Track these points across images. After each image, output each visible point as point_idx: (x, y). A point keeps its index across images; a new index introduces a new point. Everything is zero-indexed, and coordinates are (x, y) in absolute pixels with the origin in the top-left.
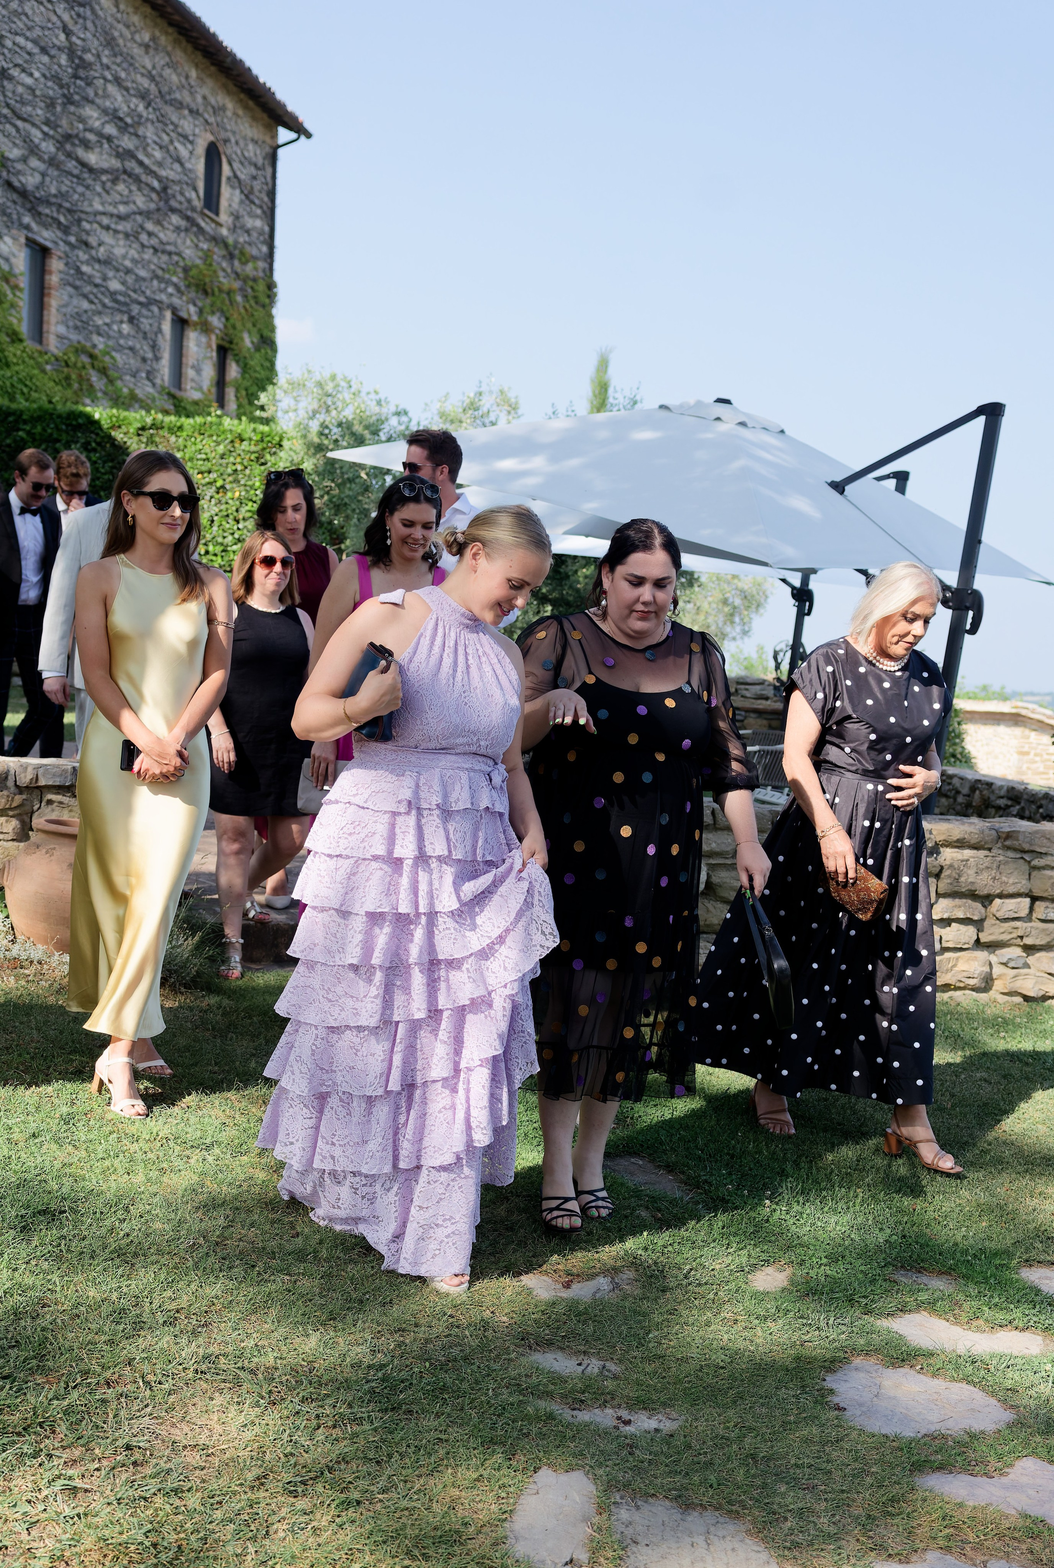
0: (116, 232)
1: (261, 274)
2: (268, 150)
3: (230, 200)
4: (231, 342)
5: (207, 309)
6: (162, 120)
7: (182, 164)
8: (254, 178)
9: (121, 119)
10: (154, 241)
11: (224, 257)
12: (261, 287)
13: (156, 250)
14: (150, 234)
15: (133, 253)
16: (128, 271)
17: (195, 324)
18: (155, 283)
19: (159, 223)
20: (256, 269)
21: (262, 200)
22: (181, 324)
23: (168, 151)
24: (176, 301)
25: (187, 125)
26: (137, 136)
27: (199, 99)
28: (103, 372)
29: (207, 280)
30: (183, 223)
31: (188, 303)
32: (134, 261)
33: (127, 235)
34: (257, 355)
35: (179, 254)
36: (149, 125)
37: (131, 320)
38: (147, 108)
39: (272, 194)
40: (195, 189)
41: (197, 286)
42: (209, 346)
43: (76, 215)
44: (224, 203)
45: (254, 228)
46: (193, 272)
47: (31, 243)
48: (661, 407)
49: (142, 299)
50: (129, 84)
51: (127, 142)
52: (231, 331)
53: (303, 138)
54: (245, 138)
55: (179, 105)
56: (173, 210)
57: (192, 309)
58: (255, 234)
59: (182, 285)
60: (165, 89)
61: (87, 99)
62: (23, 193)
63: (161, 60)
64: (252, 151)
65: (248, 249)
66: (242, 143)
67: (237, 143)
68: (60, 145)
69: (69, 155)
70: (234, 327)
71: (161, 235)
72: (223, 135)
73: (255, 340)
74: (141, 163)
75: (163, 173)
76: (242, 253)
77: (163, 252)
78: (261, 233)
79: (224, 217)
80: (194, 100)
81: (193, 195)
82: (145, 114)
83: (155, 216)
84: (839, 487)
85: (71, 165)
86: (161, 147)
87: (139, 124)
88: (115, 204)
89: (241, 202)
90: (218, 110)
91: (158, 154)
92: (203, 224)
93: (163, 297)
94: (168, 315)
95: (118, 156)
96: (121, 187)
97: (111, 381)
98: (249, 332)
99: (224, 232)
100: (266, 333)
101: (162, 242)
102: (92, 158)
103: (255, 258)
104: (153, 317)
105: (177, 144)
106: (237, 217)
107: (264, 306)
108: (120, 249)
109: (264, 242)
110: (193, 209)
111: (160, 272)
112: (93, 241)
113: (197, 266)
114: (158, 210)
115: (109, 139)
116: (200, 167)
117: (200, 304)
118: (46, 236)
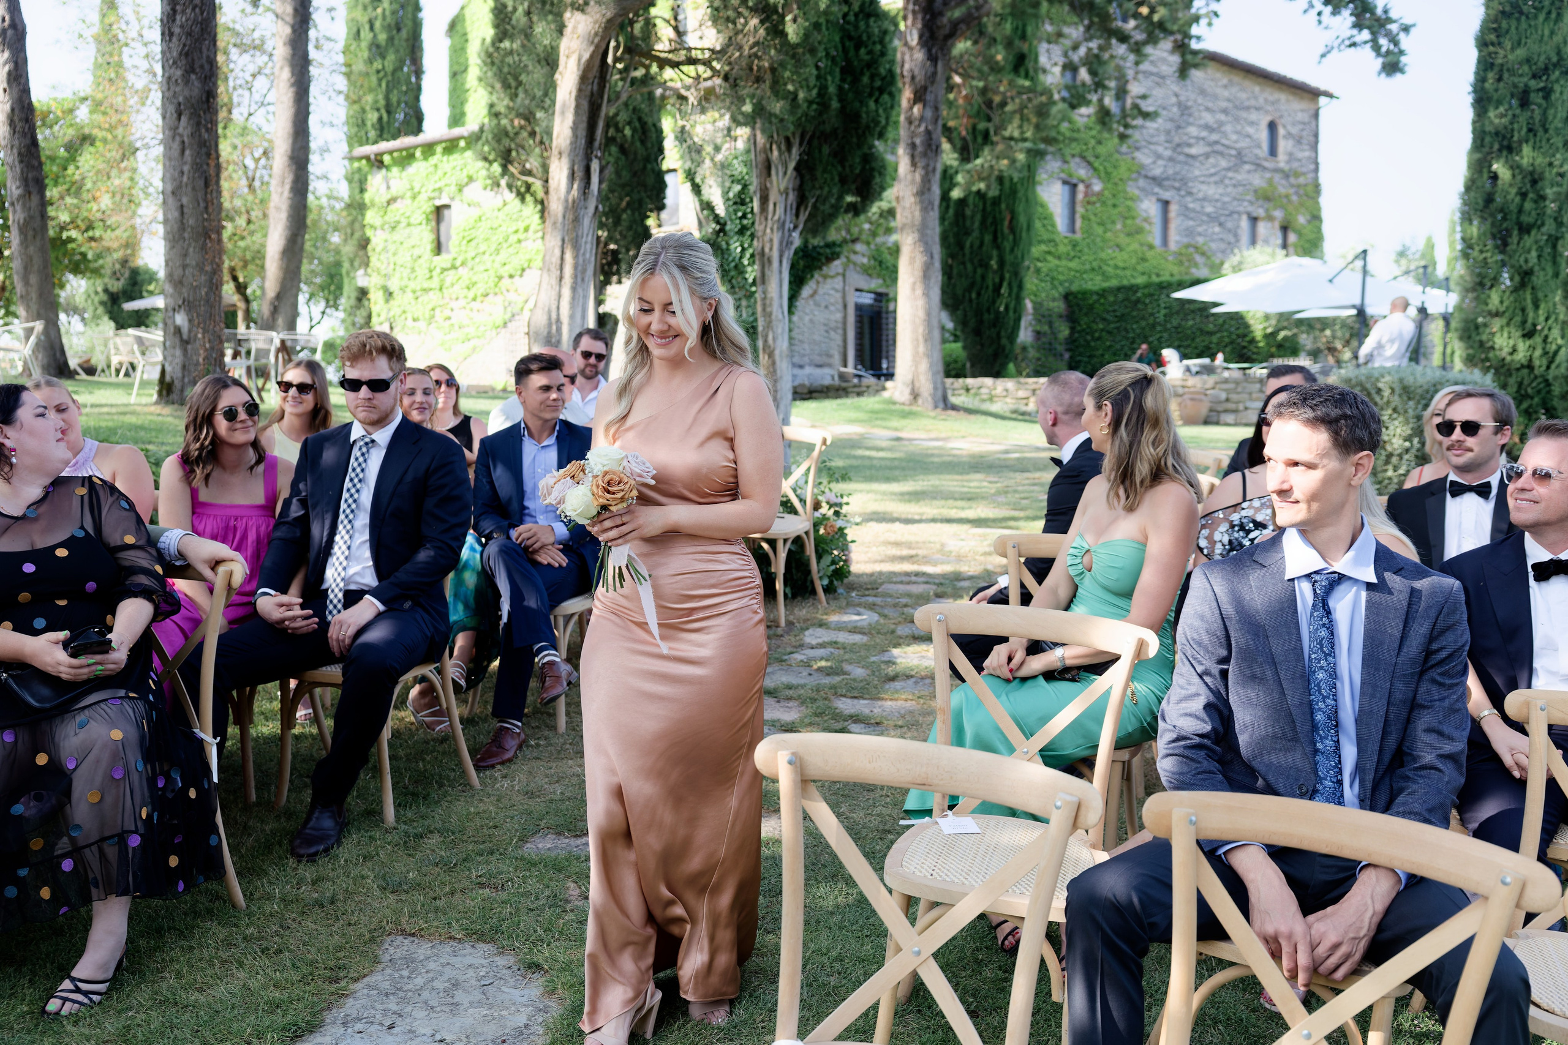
0: (1209, 183)
1: (1310, 181)
2: (1312, 112)
3: (1286, 146)
4: (1290, 223)
5: (1271, 208)
6: (1237, 119)
7: (1251, 137)
8: (1302, 130)
9: (1210, 127)
10: (1234, 182)
11: (1282, 178)
12: (1310, 188)
13: (1235, 186)
14: (1231, 179)
15: (1220, 191)
16: (1217, 201)
17: (1263, 219)
18: (1235, 202)
19: (1236, 171)
20: (1306, 179)
21: (1308, 141)
22: (1254, 220)
23: (1241, 134)
24: (1250, 209)
25: (1253, 116)
26: (1220, 132)
27: (1262, 101)
28: (1203, 254)
29: (1270, 193)
30: (1252, 167)
31: (1258, 208)
32: (1221, 194)
33: (1216, 183)
35: (1250, 184)
36: (1228, 124)
37: (1221, 224)
38: (1226, 116)
39: (1316, 136)
40: (1260, 148)
41: (1263, 198)
42: (1272, 228)
43: (1184, 181)
44: (1281, 150)
45: (1304, 157)
46: (1260, 191)
47: (1159, 200)
49: (1227, 213)
50: (1215, 108)
51: (1214, 137)
52: (1289, 217)
53: (1332, 100)
54: (1295, 111)
55: (1248, 108)
56: (1246, 163)
58: (1304, 160)
59: (1253, 199)
60: (1238, 103)
61: (1189, 124)
62: (1154, 179)
63: (1234, 90)
64: (1300, 116)
65: (1300, 170)
66: (1293, 114)
67: (1290, 115)
68: (1174, 150)
69: (1180, 153)
70: (1291, 214)
71: (1238, 177)
72: (1280, 114)
73: (1308, 218)
74: (1223, 145)
75: (1238, 145)
76: (1295, 173)
77: (1240, 185)
78: (1309, 158)
79: (1282, 157)
80: (1258, 103)
81: (1259, 151)
82: (1225, 120)
83: (1234, 169)
85: (1181, 158)
86: (1236, 133)
87: (1222, 126)
88: (1208, 170)
89: (1294, 146)
90: (1275, 103)
91: (1234, 137)
92: (1266, 164)
93: (1241, 209)
94: (1245, 217)
95: (1209, 145)
96: (1211, 160)
97: (1208, 258)
98: (1302, 214)
99: (1282, 165)
100: (1314, 213)
101: (1238, 181)
102: (1193, 151)
103: (1304, 174)
104: (1235, 220)
105: (1247, 128)
106: (1291, 155)
107: (1312, 198)
108: (1211, 191)
109: (1310, 163)
110: (1259, 159)
111: (1238, 197)
112: (1195, 190)
113: (1263, 188)
114: (1235, 165)
115: (1203, 139)
116: (1264, 135)
117: (1266, 207)
118: (1166, 195)
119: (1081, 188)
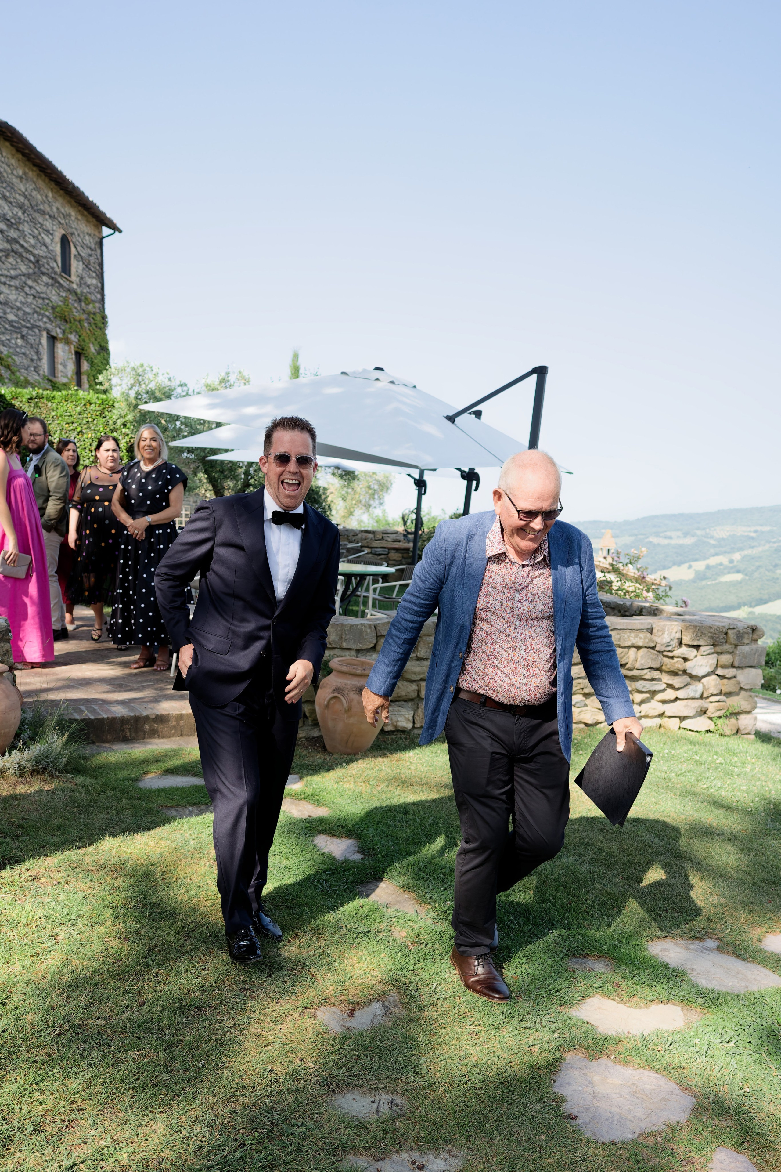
0: (10, 286)
1: (98, 311)
2: (97, 239)
3: (77, 268)
4: (83, 350)
5: (68, 331)
6: (33, 221)
7: (47, 247)
8: (90, 255)
9: (8, 220)
10: (33, 292)
11: (75, 300)
12: (98, 318)
13: (35, 297)
14: (30, 287)
15: (21, 298)
16: (19, 309)
17: (61, 339)
18: (35, 315)
19: (35, 281)
20: (95, 308)
21: (95, 268)
22: (52, 339)
23: (38, 239)
24: (49, 326)
25: (48, 224)
26: (19, 230)
27: (55, 210)
28: (8, 367)
29: (66, 314)
30: (50, 281)
31: (56, 327)
32: (21, 302)
33: (17, 288)
34: (99, 357)
35: (48, 299)
36: (26, 224)
37: (23, 337)
38: (23, 214)
39: (101, 265)
40: (56, 261)
41: (61, 317)
42: (70, 352)
44: (73, 270)
45: (92, 284)
46: (58, 309)
48: (343, 373)
49: (28, 325)
50: (12, 200)
51: (13, 234)
52: (83, 343)
53: (117, 233)
54: (83, 233)
55: (43, 213)
56: (43, 274)
57: (59, 331)
58: (93, 288)
59: (51, 316)
60: (34, 203)
63: (30, 186)
64: (88, 240)
65: (89, 296)
66: (81, 235)
67: (79, 235)
70: (84, 341)
71: (37, 288)
72: (70, 230)
73: (97, 348)
74: (22, 246)
75: (36, 252)
76: (86, 298)
77: (39, 298)
78: (96, 287)
79: (74, 278)
80: (52, 210)
81: (55, 265)
82: (22, 217)
83: (33, 277)
84: (451, 419)
86: (34, 237)
87: (20, 223)
88: (8, 270)
89: (84, 269)
90: (66, 216)
91: (32, 241)
92: (62, 282)
93: (41, 324)
94: (45, 334)
95: (8, 241)
96: (11, 260)
97: (13, 373)
98: (93, 343)
99: (75, 286)
100: (103, 344)
101: (37, 292)
103: (93, 302)
104: (36, 335)
105: (43, 235)
106: (82, 278)
107: (100, 329)
108: (12, 296)
109: (98, 293)
110: (55, 273)
111: (38, 310)
113: (60, 306)
114: (35, 273)
116: (58, 249)
117: (63, 328)
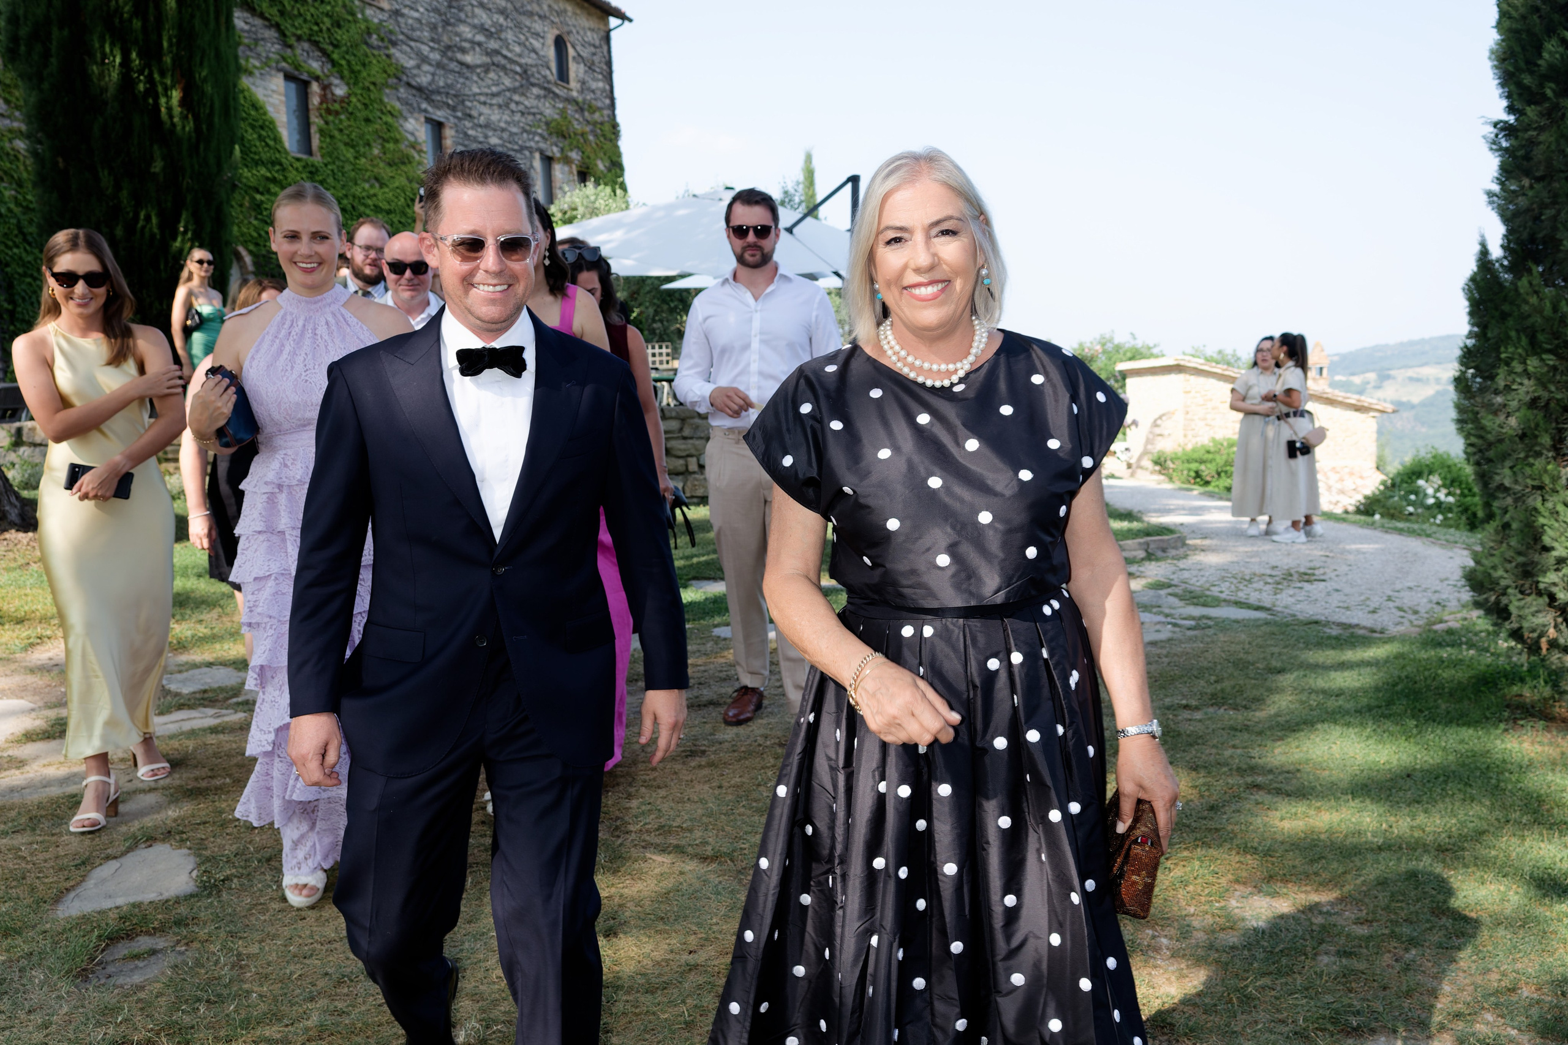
0: (491, 105)
1: (606, 119)
2: (602, 34)
3: (577, 72)
4: (588, 168)
5: (567, 148)
6: (519, 26)
7: (537, 53)
8: (594, 54)
9: (487, 30)
10: (521, 107)
11: (576, 111)
12: (607, 128)
13: (523, 114)
14: (517, 103)
15: (506, 117)
16: (503, 130)
17: (559, 160)
18: (525, 135)
19: (523, 94)
20: (602, 116)
21: (601, 68)
22: (548, 161)
23: (525, 46)
24: (542, 145)
25: (538, 26)
26: (500, 39)
27: (545, 7)
29: (564, 128)
30: (542, 92)
31: (551, 145)
32: (507, 122)
33: (500, 106)
34: (609, 175)
35: (541, 114)
36: (509, 31)
38: (506, 19)
39: (609, 63)
40: (549, 68)
41: (557, 133)
42: (571, 172)
43: (460, 99)
44: (572, 75)
45: (598, 89)
46: (553, 124)
47: (428, 120)
49: (516, 147)
50: (491, 6)
51: (493, 45)
52: (587, 160)
53: (626, 22)
54: (584, 29)
55: (531, 14)
56: (533, 85)
57: (555, 149)
58: (598, 93)
59: (545, 134)
60: (518, 5)
61: (460, 21)
62: (420, 89)
64: (590, 36)
65: (594, 102)
66: (582, 32)
67: (578, 33)
68: (443, 54)
69: (451, 59)
70: (589, 157)
71: (526, 103)
72: (566, 29)
73: (607, 164)
74: (505, 57)
75: (523, 61)
76: (590, 107)
77: (529, 113)
78: (603, 91)
79: (573, 84)
80: (541, 8)
81: (548, 72)
82: (505, 24)
83: (521, 90)
85: (453, 66)
86: (519, 44)
87: (501, 31)
88: (489, 87)
89: (586, 72)
90: (560, 13)
91: (517, 49)
92: (557, 91)
93: (532, 144)
94: (537, 155)
95: (487, 54)
96: (492, 75)
98: (602, 159)
99: (575, 94)
100: (615, 159)
101: (526, 107)
102: (468, 59)
103: (599, 109)
104: (526, 158)
105: (532, 40)
106: (583, 83)
107: (611, 140)
108: (495, 116)
109: (606, 97)
110: (549, 82)
111: (528, 128)
112: (474, 113)
113: (555, 120)
114: (522, 86)
115: (479, 44)
116: (551, 53)
117: (561, 145)
118: (439, 115)
119: (315, 87)
